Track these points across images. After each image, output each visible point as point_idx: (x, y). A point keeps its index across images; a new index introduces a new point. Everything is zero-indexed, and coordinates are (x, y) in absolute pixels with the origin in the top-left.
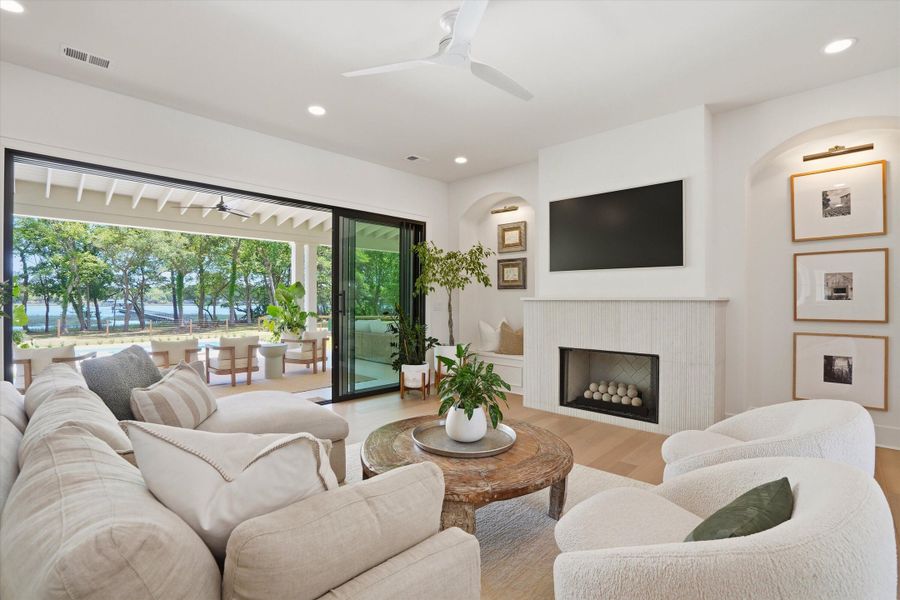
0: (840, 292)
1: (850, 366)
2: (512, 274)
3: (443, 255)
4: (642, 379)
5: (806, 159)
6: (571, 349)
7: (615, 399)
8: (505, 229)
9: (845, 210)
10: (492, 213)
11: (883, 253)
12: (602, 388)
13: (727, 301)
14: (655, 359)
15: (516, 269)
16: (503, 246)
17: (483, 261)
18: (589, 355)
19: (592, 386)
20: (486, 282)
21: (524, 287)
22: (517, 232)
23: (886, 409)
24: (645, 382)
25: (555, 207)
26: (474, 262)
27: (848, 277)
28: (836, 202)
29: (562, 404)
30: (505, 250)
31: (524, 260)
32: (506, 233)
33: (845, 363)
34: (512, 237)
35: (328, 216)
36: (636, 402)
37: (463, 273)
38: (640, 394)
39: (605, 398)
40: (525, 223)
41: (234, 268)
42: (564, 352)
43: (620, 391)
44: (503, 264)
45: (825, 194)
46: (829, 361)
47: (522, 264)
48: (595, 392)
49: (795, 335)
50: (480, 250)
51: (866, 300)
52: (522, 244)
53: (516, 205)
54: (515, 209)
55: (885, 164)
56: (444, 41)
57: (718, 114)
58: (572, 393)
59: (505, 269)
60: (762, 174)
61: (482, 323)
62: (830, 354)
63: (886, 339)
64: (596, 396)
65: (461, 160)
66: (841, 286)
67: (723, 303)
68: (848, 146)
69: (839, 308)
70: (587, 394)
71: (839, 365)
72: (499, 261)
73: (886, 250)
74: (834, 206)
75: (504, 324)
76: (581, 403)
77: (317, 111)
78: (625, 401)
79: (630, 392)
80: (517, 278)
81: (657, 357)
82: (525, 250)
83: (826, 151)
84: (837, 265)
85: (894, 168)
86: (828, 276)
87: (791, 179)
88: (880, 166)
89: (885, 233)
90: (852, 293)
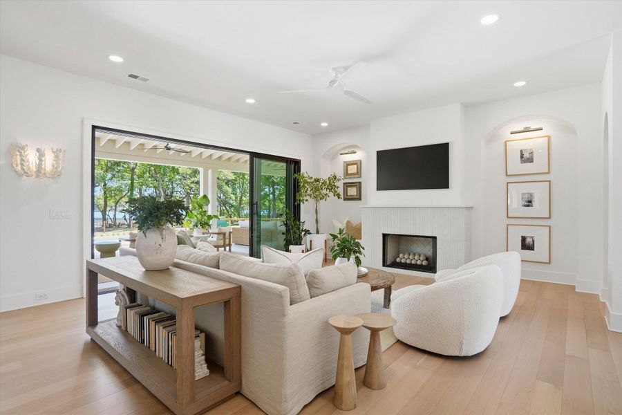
0: (529, 203)
1: (533, 241)
2: (352, 191)
3: (312, 180)
4: (427, 250)
5: (512, 133)
6: (389, 235)
7: (413, 262)
8: (348, 164)
9: (530, 160)
10: (341, 154)
11: (548, 183)
12: (406, 256)
13: (472, 208)
14: (434, 238)
15: (355, 188)
16: (347, 174)
17: (337, 184)
18: (399, 237)
19: (401, 255)
20: (338, 196)
21: (360, 199)
22: (356, 166)
23: (550, 263)
24: (430, 253)
25: (379, 154)
26: (331, 185)
27: (531, 195)
28: (526, 155)
29: (384, 265)
30: (348, 177)
31: (360, 183)
32: (349, 167)
33: (531, 240)
34: (352, 169)
36: (425, 263)
37: (324, 191)
38: (427, 259)
39: (408, 262)
40: (361, 161)
41: (132, 183)
42: (385, 236)
43: (416, 257)
44: (347, 185)
45: (521, 151)
46: (524, 239)
47: (358, 186)
48: (402, 258)
49: (508, 225)
50: (335, 177)
51: (539, 207)
52: (359, 173)
53: (355, 150)
54: (355, 153)
55: (549, 137)
56: (332, 82)
57: (468, 107)
58: (389, 260)
59: (349, 189)
60: (491, 138)
61: (333, 221)
62: (524, 235)
63: (550, 227)
64: (403, 261)
65: (324, 124)
66: (530, 200)
67: (470, 208)
68: (533, 127)
69: (528, 211)
70: (398, 260)
71: (529, 241)
72: (344, 184)
73: (549, 181)
74: (526, 158)
75: (348, 221)
76: (395, 265)
77: (251, 101)
78: (419, 263)
79: (422, 258)
80: (355, 194)
81: (435, 238)
82: (360, 177)
83: (522, 129)
84: (526, 188)
85: (553, 140)
86: (523, 194)
87: (506, 143)
88: (547, 138)
89: (549, 173)
90: (534, 204)
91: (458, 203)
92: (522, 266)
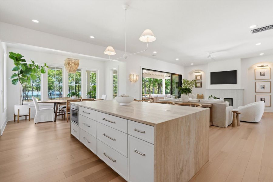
0: (264, 88)
2: (198, 85)
5: (257, 67)
8: (197, 76)
9: (264, 75)
10: (195, 73)
11: (270, 82)
15: (200, 84)
16: (196, 79)
21: (202, 87)
22: (200, 77)
23: (271, 106)
27: (264, 86)
31: (201, 82)
32: (197, 77)
33: (264, 99)
35: (170, 74)
40: (202, 75)
45: (261, 72)
49: (256, 95)
51: (267, 90)
54: (200, 72)
55: (270, 68)
57: (243, 60)
60: (250, 68)
62: (261, 98)
63: (270, 96)
65: (192, 64)
67: (243, 90)
68: (265, 65)
69: (263, 91)
74: (262, 74)
75: (198, 94)
77: (177, 59)
81: (232, 99)
82: (202, 80)
83: (261, 66)
84: (263, 84)
85: (271, 69)
86: (261, 85)
87: (255, 70)
88: (269, 69)
89: (270, 79)
90: (265, 88)
91: (240, 88)
92: (265, 107)
